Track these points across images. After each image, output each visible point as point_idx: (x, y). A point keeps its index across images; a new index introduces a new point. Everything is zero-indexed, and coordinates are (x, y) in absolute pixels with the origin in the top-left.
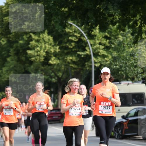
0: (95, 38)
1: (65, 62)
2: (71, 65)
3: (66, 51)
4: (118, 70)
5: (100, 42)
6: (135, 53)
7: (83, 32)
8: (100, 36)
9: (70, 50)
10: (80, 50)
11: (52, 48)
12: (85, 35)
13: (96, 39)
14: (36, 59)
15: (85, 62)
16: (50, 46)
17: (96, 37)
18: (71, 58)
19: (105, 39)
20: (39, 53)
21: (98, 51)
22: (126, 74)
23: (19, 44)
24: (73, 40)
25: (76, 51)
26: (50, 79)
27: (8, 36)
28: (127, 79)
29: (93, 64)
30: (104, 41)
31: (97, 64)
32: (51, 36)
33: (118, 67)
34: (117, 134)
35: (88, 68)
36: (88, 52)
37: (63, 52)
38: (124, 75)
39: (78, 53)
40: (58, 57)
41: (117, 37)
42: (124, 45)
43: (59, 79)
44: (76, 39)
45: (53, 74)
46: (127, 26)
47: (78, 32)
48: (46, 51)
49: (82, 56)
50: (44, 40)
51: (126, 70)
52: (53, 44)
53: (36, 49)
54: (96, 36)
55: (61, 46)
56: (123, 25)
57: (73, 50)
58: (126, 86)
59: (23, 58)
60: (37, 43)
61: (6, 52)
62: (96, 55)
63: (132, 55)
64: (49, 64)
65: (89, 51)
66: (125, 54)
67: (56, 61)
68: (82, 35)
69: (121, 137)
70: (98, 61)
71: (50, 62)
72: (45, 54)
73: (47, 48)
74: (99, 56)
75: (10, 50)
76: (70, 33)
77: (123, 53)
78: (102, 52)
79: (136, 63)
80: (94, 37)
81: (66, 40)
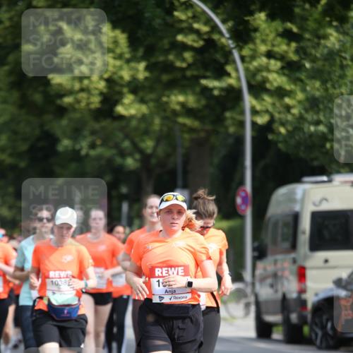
0: (255, 38)
1: (165, 110)
2: (181, 120)
3: (165, 78)
5: (269, 48)
7: (217, 20)
8: (271, 32)
9: (179, 75)
10: (208, 74)
11: (125, 66)
12: (223, 28)
13: (258, 41)
14: (78, 102)
15: (224, 109)
16: (118, 63)
17: (258, 34)
18: (181, 98)
19: (285, 41)
20: (86, 82)
21: (263, 76)
24: (190, 43)
25: (197, 78)
26: (119, 160)
29: (248, 118)
30: (282, 47)
31: (262, 116)
32: (123, 32)
34: (320, 333)
35: (232, 130)
36: (232, 81)
37: (158, 79)
39: (204, 82)
40: (141, 94)
42: (341, 61)
43: (146, 158)
44: (197, 42)
45: (126, 144)
47: (203, 18)
48: (106, 76)
49: (216, 93)
52: (127, 56)
54: (256, 30)
55: (153, 60)
57: (189, 73)
58: (347, 188)
59: (38, 98)
62: (258, 88)
64: (115, 115)
65: (237, 76)
67: (137, 106)
68: (215, 28)
69: (331, 343)
70: (264, 108)
71: (120, 109)
72: (105, 87)
73: (110, 68)
74: (267, 91)
76: (181, 21)
77: (340, 87)
78: (276, 79)
80: (253, 34)
81: (166, 43)
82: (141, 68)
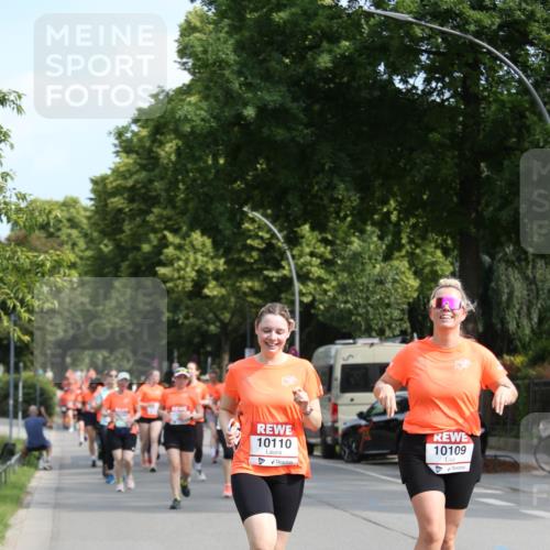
0: (302, 243)
1: (238, 292)
2: (250, 299)
3: (238, 269)
4: (350, 312)
5: (312, 249)
6: (386, 277)
7: (276, 231)
8: (313, 239)
9: (248, 268)
10: (269, 267)
11: (210, 261)
12: (279, 235)
13: (304, 245)
14: (177, 286)
15: (280, 292)
16: (205, 259)
17: (304, 240)
18: (250, 284)
19: (323, 245)
20: (182, 272)
21: (307, 269)
22: (368, 321)
24: (256, 245)
25: (261, 270)
26: (205, 327)
27: (118, 237)
28: (368, 332)
29: (297, 298)
30: (321, 249)
31: (307, 297)
32: (209, 237)
33: (349, 305)
34: (347, 451)
36: (286, 272)
37: (234, 270)
38: (363, 324)
39: (266, 273)
40: (221, 281)
41: (348, 240)
42: (362, 260)
43: (224, 326)
44: (261, 245)
46: (369, 223)
47: (266, 229)
48: (196, 268)
49: (274, 280)
50: (193, 246)
51: (367, 312)
52: (212, 254)
53: (176, 265)
54: (303, 237)
55: (230, 257)
56: (361, 220)
57: (255, 267)
58: (367, 348)
60: (178, 253)
61: (111, 269)
62: (304, 277)
63: (380, 282)
64: (203, 295)
65: (289, 268)
66: (364, 280)
67: (218, 289)
68: (273, 236)
69: (356, 458)
70: (308, 291)
71: (206, 291)
72: (196, 276)
73: (200, 263)
74: (311, 280)
75: (120, 267)
76: (249, 231)
77: (361, 277)
78: (317, 272)
79: (389, 298)
80: (300, 240)
82: (221, 264)
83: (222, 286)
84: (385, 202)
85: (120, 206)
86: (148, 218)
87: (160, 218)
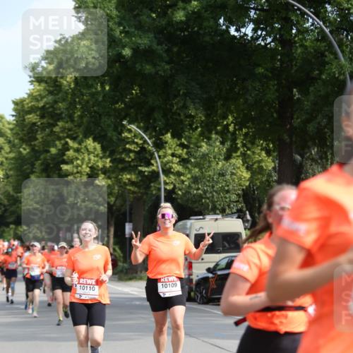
1: (120, 183)
2: (128, 187)
3: (120, 166)
4: (201, 197)
5: (173, 151)
6: (226, 171)
7: (147, 138)
8: (174, 144)
9: (128, 165)
10: (142, 164)
11: (100, 160)
12: (149, 141)
13: (167, 148)
15: (151, 182)
16: (96, 159)
17: (167, 145)
18: (128, 176)
19: (181, 148)
20: (79, 168)
21: (170, 166)
22: (213, 202)
23: (48, 154)
24: (133, 149)
25: (137, 166)
27: (33, 143)
28: (214, 210)
29: (163, 186)
30: (179, 151)
31: (169, 186)
32: (99, 143)
33: (200, 192)
34: (199, 296)
35: (154, 192)
36: (154, 168)
37: (117, 167)
38: (211, 204)
40: (108, 174)
41: (199, 144)
42: (209, 159)
43: (110, 206)
44: (136, 148)
46: (214, 132)
47: (140, 138)
48: (90, 165)
49: (146, 173)
50: (87, 149)
51: (213, 196)
52: (101, 155)
53: (75, 163)
54: (166, 143)
55: (114, 157)
56: (207, 130)
57: (132, 164)
58: (213, 222)
60: (76, 154)
61: (29, 166)
62: (167, 172)
63: (222, 175)
65: (157, 165)
66: (210, 173)
67: (106, 180)
68: (145, 142)
69: (205, 300)
70: (170, 181)
72: (89, 171)
73: (92, 161)
74: (172, 173)
75: (35, 164)
76: (128, 138)
78: (177, 168)
79: (228, 186)
80: (165, 145)
81: (120, 149)
82: (108, 162)
83: (109, 178)
84: (225, 117)
85: (34, 121)
86: (54, 130)
87: (63, 129)
